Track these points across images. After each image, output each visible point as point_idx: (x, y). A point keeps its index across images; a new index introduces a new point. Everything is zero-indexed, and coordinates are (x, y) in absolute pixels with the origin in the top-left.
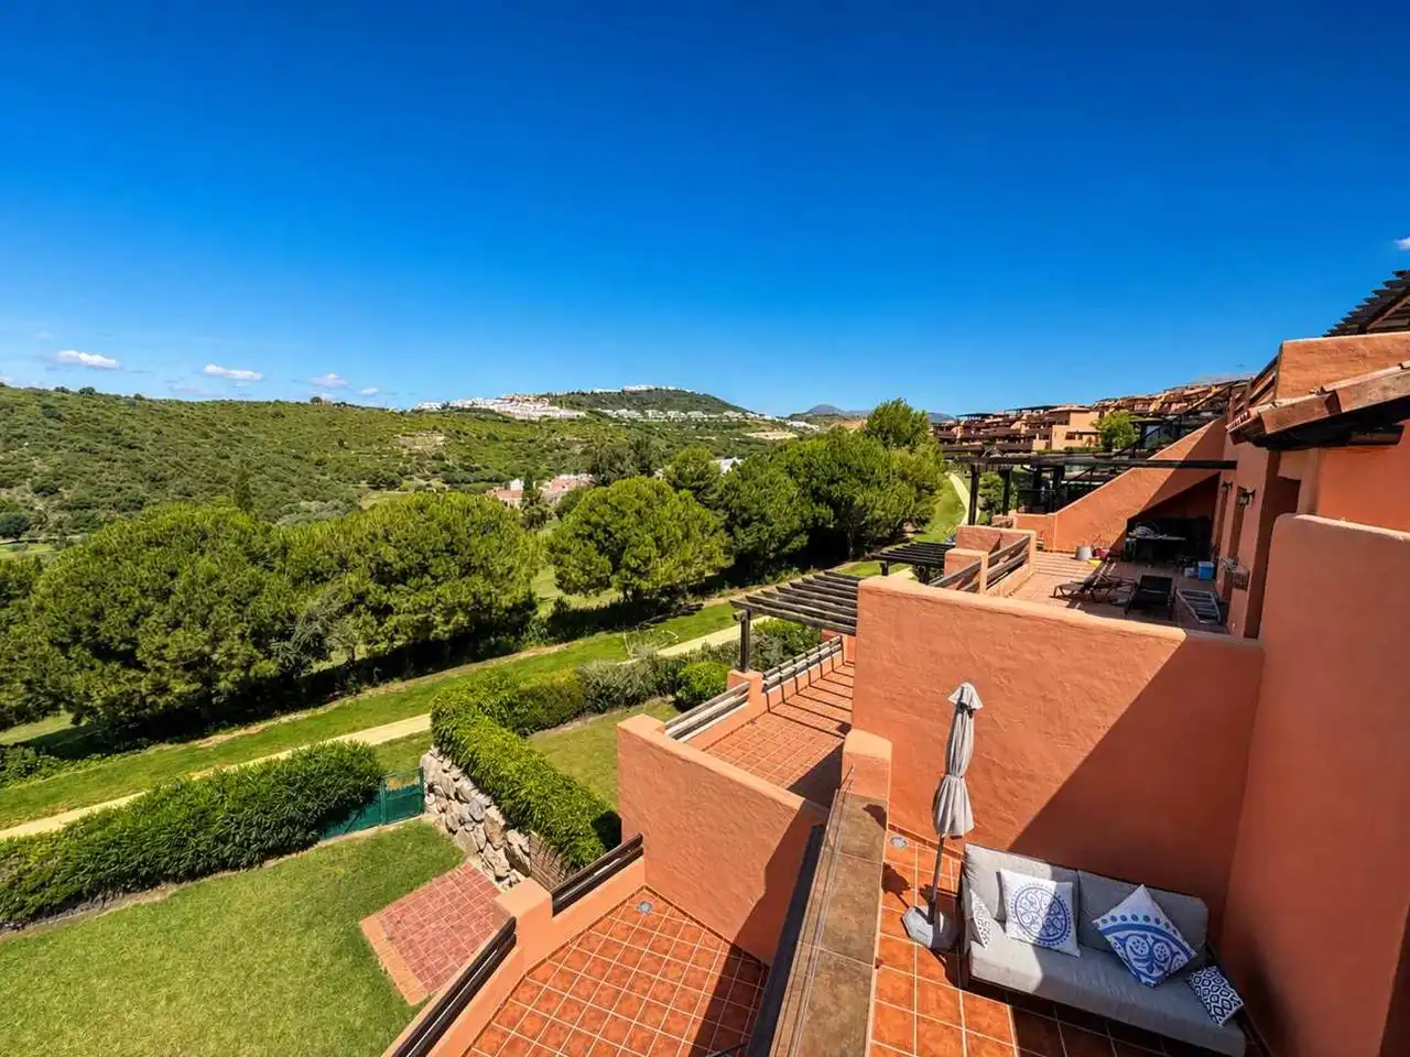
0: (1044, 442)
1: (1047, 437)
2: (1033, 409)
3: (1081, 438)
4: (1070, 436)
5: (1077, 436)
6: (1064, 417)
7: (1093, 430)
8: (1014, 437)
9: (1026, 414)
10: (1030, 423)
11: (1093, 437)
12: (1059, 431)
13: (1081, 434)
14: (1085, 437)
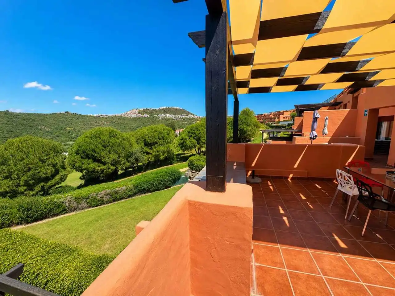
0: (278, 119)
1: (278, 118)
2: (274, 112)
3: (287, 118)
4: (284, 118)
5: (286, 118)
6: (282, 113)
7: (290, 116)
8: (271, 119)
9: (273, 113)
10: (274, 115)
11: (289, 118)
12: (281, 116)
13: (287, 117)
14: (288, 118)
